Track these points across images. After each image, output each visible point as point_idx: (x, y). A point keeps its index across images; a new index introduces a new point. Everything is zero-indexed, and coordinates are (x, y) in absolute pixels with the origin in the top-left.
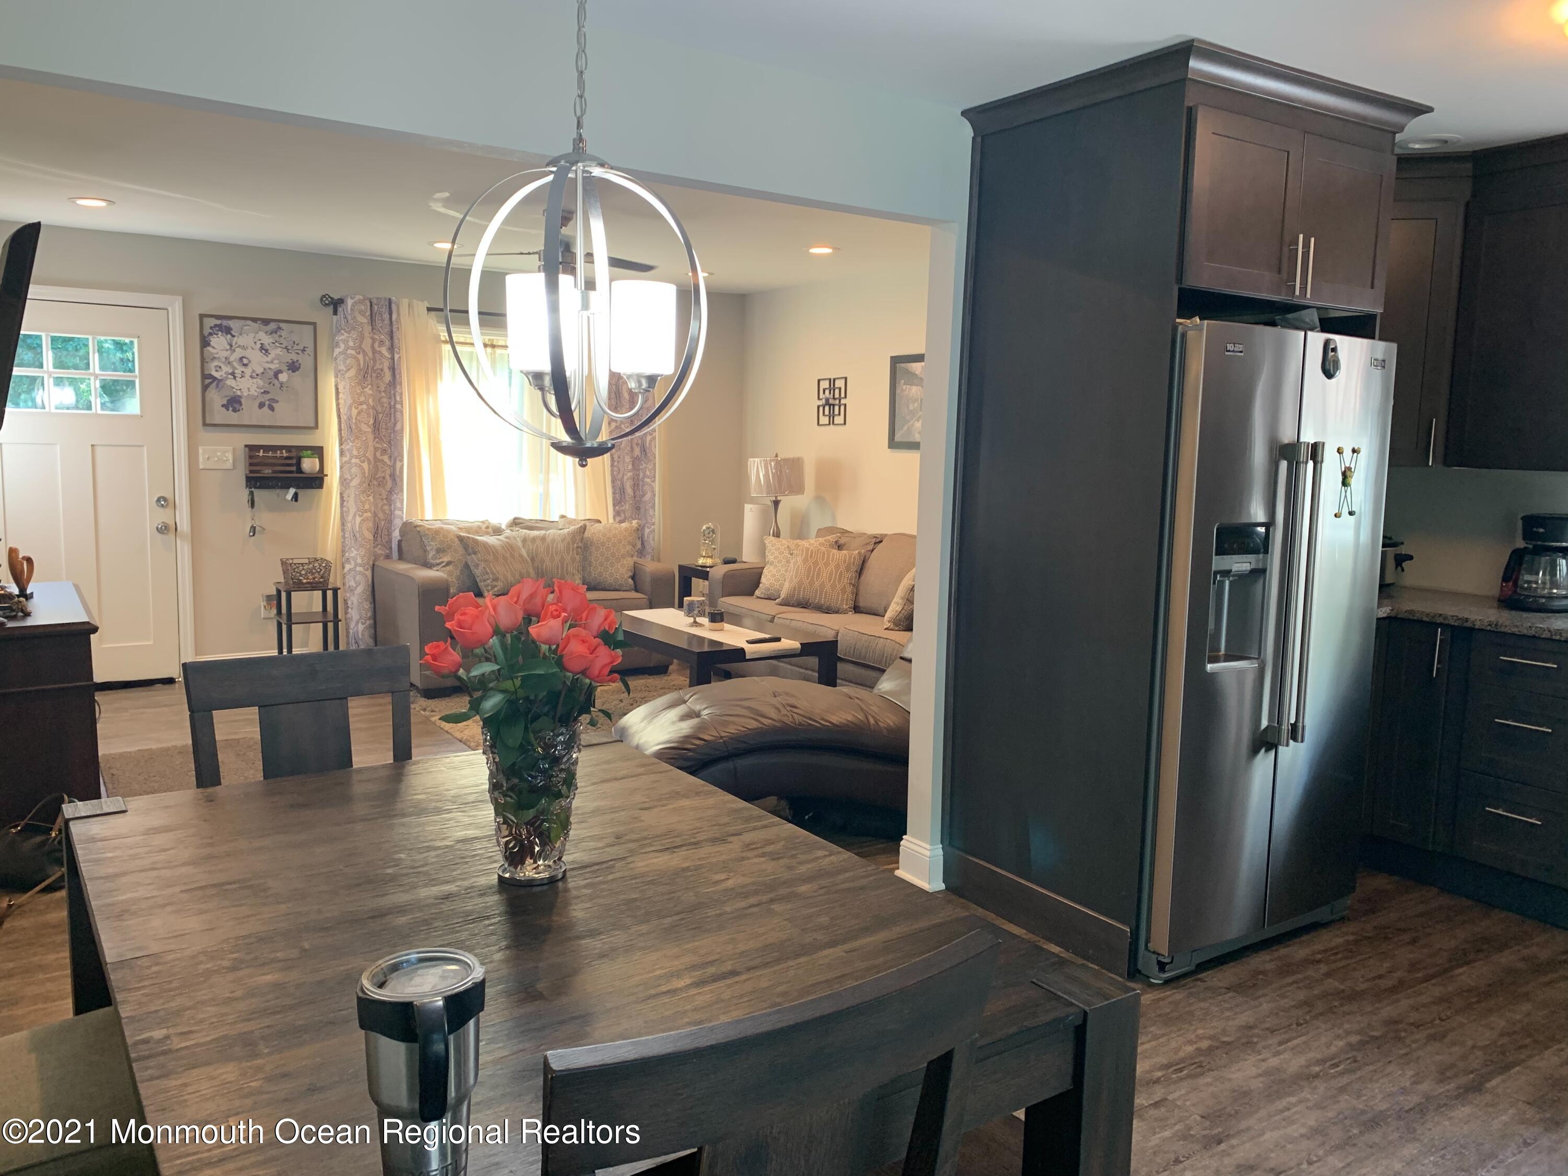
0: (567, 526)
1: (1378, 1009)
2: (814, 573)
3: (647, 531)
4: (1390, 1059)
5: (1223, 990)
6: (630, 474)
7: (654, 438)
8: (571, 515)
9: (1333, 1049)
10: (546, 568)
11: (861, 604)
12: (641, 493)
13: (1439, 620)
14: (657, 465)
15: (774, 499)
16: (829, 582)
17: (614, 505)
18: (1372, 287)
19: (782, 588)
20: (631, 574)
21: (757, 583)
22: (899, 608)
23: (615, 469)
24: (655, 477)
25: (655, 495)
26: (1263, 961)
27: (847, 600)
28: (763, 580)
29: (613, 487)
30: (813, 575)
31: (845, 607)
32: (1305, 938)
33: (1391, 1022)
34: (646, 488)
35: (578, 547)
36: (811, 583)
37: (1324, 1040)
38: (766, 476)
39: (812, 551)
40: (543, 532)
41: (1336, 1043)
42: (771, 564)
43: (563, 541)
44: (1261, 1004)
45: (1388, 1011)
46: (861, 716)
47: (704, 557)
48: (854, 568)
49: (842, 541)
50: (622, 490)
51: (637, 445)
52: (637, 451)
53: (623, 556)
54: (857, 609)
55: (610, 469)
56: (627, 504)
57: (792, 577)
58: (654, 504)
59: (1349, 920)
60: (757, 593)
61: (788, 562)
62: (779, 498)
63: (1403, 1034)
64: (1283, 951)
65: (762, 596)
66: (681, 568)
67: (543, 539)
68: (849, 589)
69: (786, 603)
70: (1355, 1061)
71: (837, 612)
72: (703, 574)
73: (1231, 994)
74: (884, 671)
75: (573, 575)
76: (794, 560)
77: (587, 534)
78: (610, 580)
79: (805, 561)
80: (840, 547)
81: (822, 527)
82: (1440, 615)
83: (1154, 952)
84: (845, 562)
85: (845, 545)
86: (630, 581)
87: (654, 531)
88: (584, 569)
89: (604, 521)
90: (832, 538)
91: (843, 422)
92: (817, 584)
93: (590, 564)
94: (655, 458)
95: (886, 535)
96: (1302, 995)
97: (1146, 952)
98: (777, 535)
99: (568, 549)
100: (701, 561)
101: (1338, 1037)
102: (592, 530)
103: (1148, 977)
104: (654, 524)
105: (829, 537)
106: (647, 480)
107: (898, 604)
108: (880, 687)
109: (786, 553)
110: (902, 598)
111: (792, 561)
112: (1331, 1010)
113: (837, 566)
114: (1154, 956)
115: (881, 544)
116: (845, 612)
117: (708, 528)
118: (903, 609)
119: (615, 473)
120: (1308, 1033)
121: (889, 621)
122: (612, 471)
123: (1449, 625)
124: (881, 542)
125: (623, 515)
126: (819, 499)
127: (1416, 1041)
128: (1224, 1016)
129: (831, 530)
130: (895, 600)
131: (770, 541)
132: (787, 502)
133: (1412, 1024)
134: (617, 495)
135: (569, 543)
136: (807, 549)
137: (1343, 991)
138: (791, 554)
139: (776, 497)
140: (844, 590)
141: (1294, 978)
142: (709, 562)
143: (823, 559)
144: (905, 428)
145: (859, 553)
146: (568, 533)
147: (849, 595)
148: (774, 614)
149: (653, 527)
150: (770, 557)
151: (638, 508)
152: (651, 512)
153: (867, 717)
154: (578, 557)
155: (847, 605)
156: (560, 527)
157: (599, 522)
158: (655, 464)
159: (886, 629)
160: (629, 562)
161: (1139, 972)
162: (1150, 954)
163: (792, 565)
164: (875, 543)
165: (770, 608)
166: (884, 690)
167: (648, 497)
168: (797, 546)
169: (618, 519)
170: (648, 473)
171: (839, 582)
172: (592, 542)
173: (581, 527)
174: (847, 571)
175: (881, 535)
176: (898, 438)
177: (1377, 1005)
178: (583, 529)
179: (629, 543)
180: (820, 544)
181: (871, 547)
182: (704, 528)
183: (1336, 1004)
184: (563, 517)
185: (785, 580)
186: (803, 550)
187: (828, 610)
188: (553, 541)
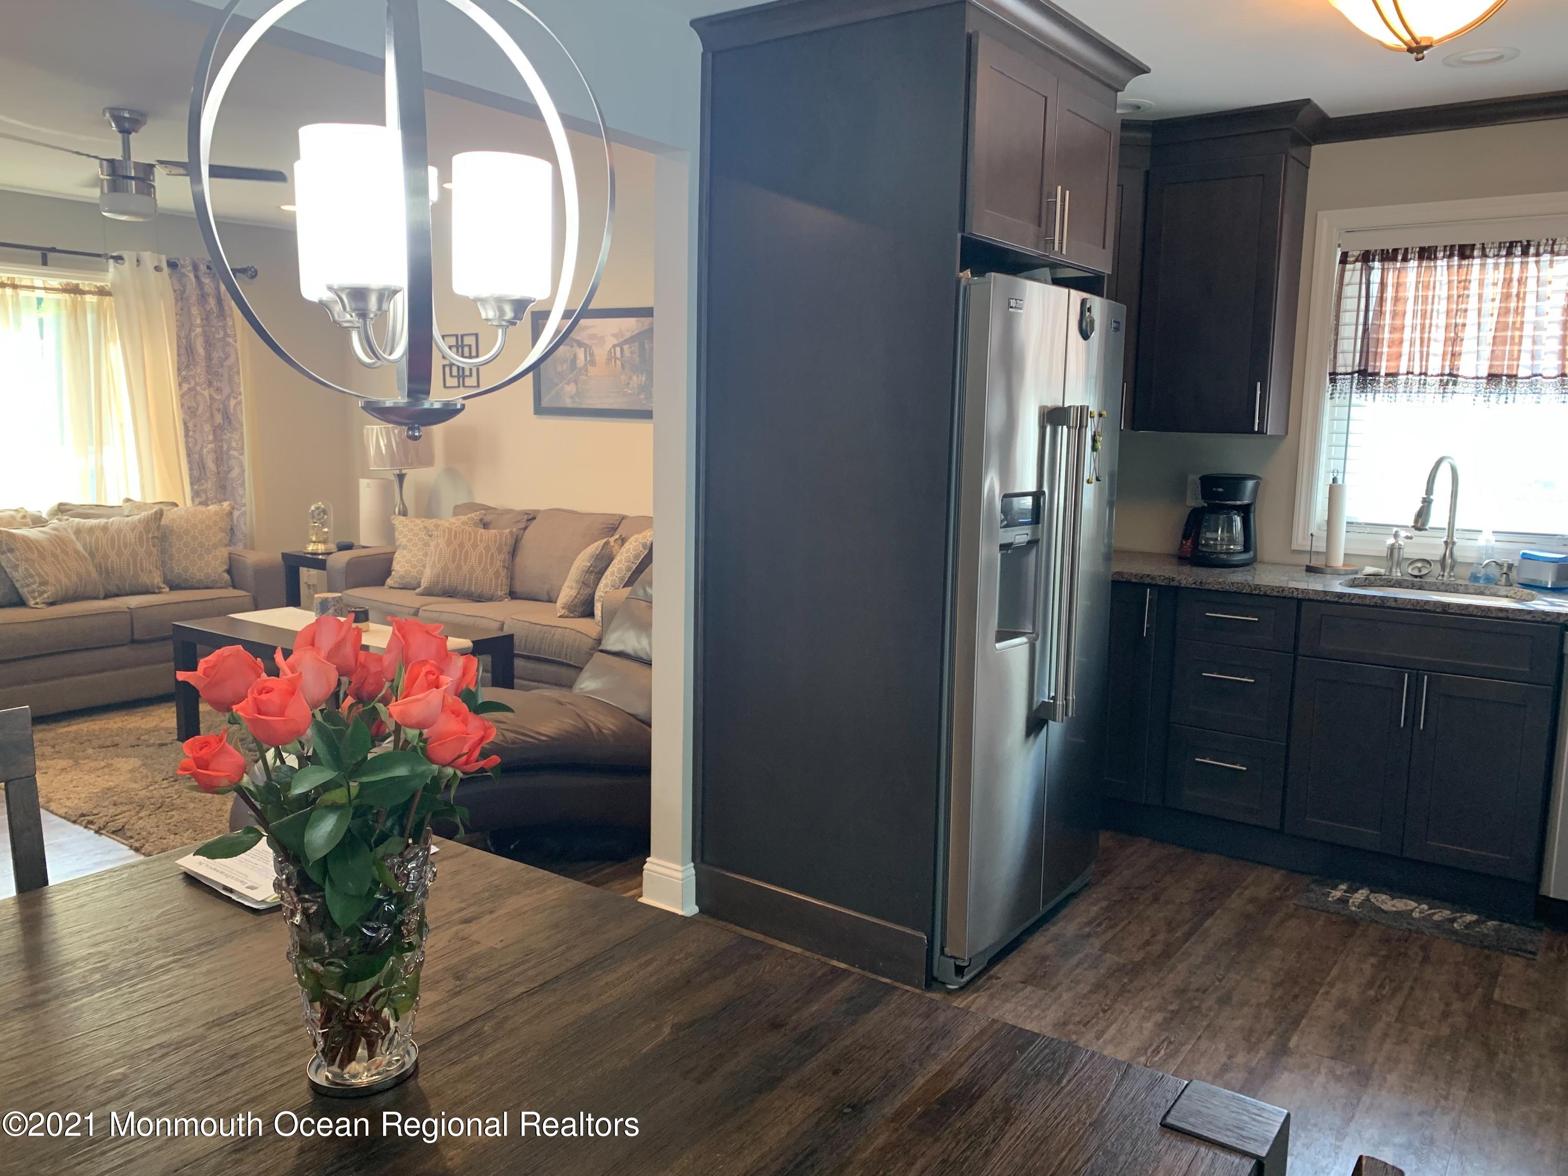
0: (135, 512)
1: (1162, 979)
2: (460, 556)
3: (236, 514)
4: (1199, 1034)
5: (1020, 986)
6: (211, 446)
7: (240, 403)
8: (137, 497)
9: (1146, 1033)
10: (112, 567)
11: (518, 588)
12: (226, 468)
13: (1148, 580)
14: (245, 434)
15: (398, 472)
16: (480, 565)
17: (192, 484)
18: (1104, 247)
19: (422, 574)
20: (225, 567)
21: (388, 572)
22: (573, 593)
23: (190, 440)
24: (242, 448)
25: (244, 471)
26: (1038, 944)
27: (501, 586)
28: (396, 566)
29: (189, 462)
30: (460, 559)
31: (499, 593)
32: (1064, 912)
33: (1180, 992)
34: (233, 462)
35: (153, 538)
36: (459, 568)
37: (1134, 1024)
38: (389, 445)
39: (456, 531)
40: (103, 521)
41: (1145, 1025)
42: (405, 548)
43: (133, 530)
44: (1060, 997)
45: (1173, 980)
46: (581, 725)
47: (314, 542)
48: (506, 549)
49: (488, 518)
50: (202, 466)
51: (219, 410)
52: (219, 419)
53: (215, 546)
54: (513, 595)
55: (184, 439)
56: (209, 482)
57: (434, 562)
58: (244, 482)
59: (1093, 885)
60: (389, 582)
61: (427, 544)
62: (404, 471)
63: (1196, 1003)
64: (1054, 930)
65: (397, 586)
66: (285, 556)
67: (105, 528)
68: (503, 573)
69: (428, 593)
70: (1170, 1043)
71: (490, 599)
72: (317, 563)
73: (1029, 989)
74: (581, 669)
75: (150, 572)
76: (435, 542)
77: (163, 522)
78: (199, 576)
79: (449, 543)
80: (486, 526)
81: (459, 504)
82: (1148, 576)
83: (951, 957)
84: (495, 541)
85: (490, 523)
86: (226, 576)
87: (244, 513)
88: (164, 563)
89: (181, 504)
90: (475, 515)
91: (475, 384)
92: (465, 569)
93: (171, 558)
94: (242, 426)
95: (539, 511)
96: (1091, 977)
97: (942, 957)
98: (404, 513)
99: (141, 538)
100: (311, 548)
101: (1145, 1018)
102: (170, 515)
103: (944, 983)
104: (244, 505)
105: (473, 515)
106: (233, 453)
107: (571, 588)
108: (582, 686)
109: (422, 534)
110: (577, 582)
111: (432, 544)
112: (1123, 990)
113: (487, 548)
114: (952, 961)
115: (535, 521)
116: (501, 599)
117: (317, 508)
118: (578, 593)
119: (190, 445)
120: (1116, 1019)
121: (563, 608)
122: (187, 443)
123: (1156, 585)
124: (534, 518)
125: (204, 496)
126: (450, 471)
127: (1210, 1009)
128: (1033, 1016)
129: (471, 507)
130: (567, 584)
131: (398, 521)
132: (413, 475)
133: (1198, 990)
134: (195, 472)
135: (141, 532)
136: (450, 530)
137: (1124, 965)
138: (430, 536)
139: (400, 470)
140: (497, 574)
141: (1076, 959)
142: (321, 548)
143: (470, 540)
144: (553, 392)
145: (510, 532)
146: (139, 521)
147: (503, 579)
148: (417, 606)
149: (243, 509)
150: (401, 539)
151: (224, 488)
152: (240, 491)
153: (587, 724)
154: (154, 550)
155: (501, 591)
156: (126, 513)
157: (176, 505)
158: (242, 433)
159: (560, 617)
160: (223, 552)
161: (935, 979)
162: (948, 959)
163: (432, 548)
164: (528, 520)
165: (410, 599)
166: (588, 689)
167: (234, 474)
168: (437, 526)
169: (197, 500)
170: (234, 444)
171: (491, 565)
172: (172, 530)
173: (156, 513)
174: (499, 553)
175: (534, 511)
176: (545, 403)
177: (1161, 975)
178: (159, 515)
179: (222, 530)
180: (464, 523)
181: (523, 525)
182: (313, 508)
183: (1125, 981)
184: (128, 500)
185: (424, 566)
186: (444, 531)
187: (479, 598)
188: (119, 531)
